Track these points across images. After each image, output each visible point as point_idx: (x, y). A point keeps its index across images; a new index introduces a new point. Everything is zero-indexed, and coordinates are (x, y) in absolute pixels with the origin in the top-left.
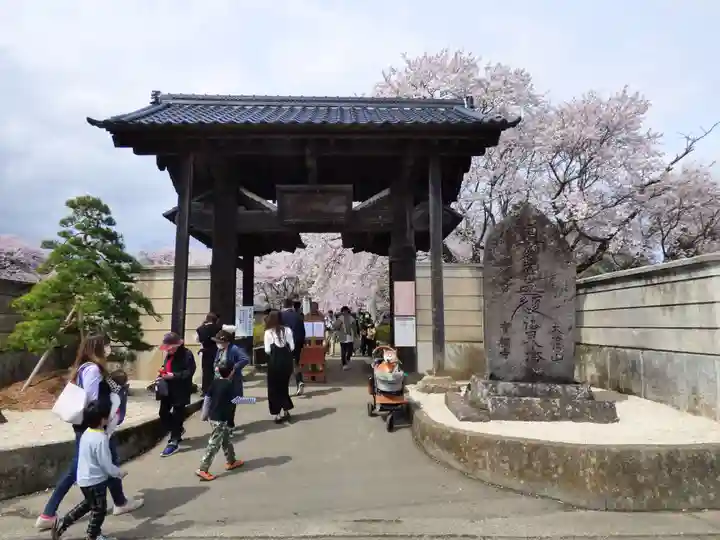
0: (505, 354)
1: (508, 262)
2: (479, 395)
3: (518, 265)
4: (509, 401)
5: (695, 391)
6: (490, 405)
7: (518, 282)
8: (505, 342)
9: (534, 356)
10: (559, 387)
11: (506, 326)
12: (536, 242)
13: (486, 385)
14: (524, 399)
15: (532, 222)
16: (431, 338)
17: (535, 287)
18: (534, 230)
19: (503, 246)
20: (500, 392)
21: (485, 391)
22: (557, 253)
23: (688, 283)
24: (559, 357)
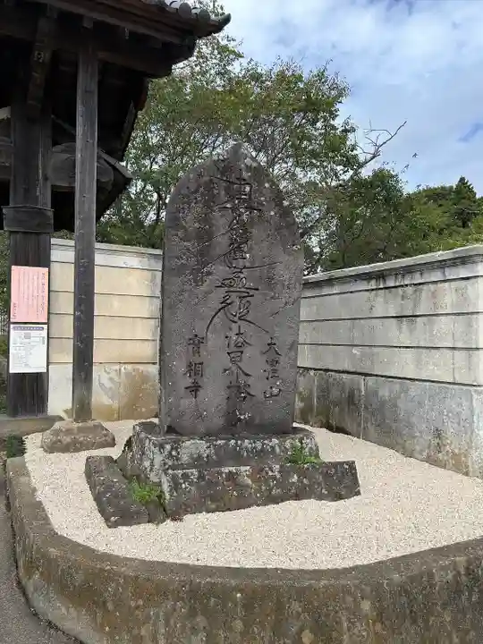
0: (195, 389)
1: (205, 236)
2: (147, 464)
3: (222, 242)
4: (201, 477)
5: (438, 434)
6: (166, 487)
7: (219, 270)
8: (195, 369)
9: (238, 392)
10: (275, 441)
11: (197, 342)
12: (250, 208)
13: (162, 447)
14: (226, 470)
15: (246, 175)
16: (70, 359)
17: (246, 280)
18: (248, 189)
19: (198, 209)
20: (185, 458)
21: (158, 459)
22: (278, 229)
23: (440, 285)
24: (275, 391)
